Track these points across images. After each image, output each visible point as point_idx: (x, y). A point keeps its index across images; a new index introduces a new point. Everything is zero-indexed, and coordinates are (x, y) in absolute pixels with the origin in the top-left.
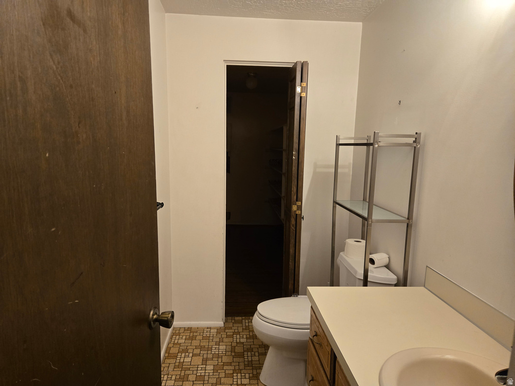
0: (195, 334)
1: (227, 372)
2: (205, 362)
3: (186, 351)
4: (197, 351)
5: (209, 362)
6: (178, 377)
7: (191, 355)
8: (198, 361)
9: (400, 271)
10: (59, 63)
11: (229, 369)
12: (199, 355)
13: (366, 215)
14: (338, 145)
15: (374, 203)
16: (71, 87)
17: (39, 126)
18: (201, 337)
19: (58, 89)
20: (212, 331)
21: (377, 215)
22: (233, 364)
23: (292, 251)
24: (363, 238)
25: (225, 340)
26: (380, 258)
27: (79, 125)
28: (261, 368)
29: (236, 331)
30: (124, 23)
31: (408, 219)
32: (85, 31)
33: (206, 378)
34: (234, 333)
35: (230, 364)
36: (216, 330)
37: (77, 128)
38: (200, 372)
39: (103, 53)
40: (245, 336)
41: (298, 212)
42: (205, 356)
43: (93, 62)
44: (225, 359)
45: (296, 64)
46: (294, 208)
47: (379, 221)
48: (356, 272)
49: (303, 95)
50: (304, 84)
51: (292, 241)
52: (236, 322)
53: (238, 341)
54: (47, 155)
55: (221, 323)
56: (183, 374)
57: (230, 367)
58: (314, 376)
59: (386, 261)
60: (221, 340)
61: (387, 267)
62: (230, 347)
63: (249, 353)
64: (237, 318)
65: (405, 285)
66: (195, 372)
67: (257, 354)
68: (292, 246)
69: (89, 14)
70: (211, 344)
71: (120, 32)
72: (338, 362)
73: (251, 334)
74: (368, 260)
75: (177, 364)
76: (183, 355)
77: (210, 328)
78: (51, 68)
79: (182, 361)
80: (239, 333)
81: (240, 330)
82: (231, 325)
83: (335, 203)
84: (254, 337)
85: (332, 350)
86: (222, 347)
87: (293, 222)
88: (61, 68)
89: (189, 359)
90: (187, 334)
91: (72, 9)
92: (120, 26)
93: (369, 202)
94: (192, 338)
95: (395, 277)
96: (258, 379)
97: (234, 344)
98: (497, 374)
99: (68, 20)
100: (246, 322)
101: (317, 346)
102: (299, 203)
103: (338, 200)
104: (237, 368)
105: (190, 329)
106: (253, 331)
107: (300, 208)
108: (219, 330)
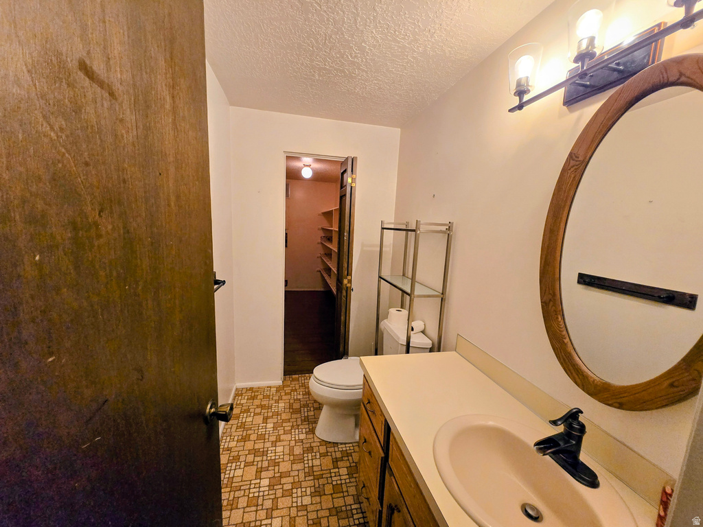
0: (256, 394)
1: (286, 428)
2: (265, 420)
3: (248, 411)
4: (258, 410)
5: (269, 421)
6: (240, 437)
7: (252, 414)
8: (259, 419)
9: (435, 336)
10: (61, 129)
11: (287, 426)
12: (260, 414)
13: (409, 291)
14: (383, 228)
15: (416, 280)
16: (87, 164)
17: (18, 217)
18: (261, 397)
19: (60, 165)
20: (272, 389)
21: (418, 291)
22: (291, 420)
23: (343, 318)
24: (402, 307)
25: (284, 397)
26: (418, 325)
27: (99, 214)
28: (316, 422)
29: (294, 388)
30: (173, 97)
31: (442, 294)
32: (112, 94)
33: (267, 436)
34: (292, 390)
35: (289, 421)
36: (275, 389)
37: (97, 216)
38: (262, 431)
39: (141, 127)
40: (301, 393)
41: (348, 285)
42: (266, 415)
43: (125, 136)
44: (284, 416)
45: (347, 158)
46: (345, 281)
47: (419, 296)
48: (399, 338)
49: (353, 185)
50: (354, 176)
51: (343, 310)
52: (293, 380)
53: (295, 398)
54: (37, 258)
55: (280, 382)
56: (245, 434)
57: (288, 424)
58: (366, 437)
59: (422, 328)
60: (280, 398)
61: (423, 332)
62: (288, 404)
63: (306, 409)
64: (294, 376)
65: (439, 350)
66: (256, 432)
67: (312, 409)
68: (343, 314)
69: (119, 75)
70: (271, 402)
71: (168, 106)
72: (393, 434)
73: (307, 390)
74: (410, 329)
75: (239, 424)
76: (245, 415)
77: (270, 387)
78: (44, 136)
79: (244, 421)
80: (296, 390)
81: (297, 387)
82: (289, 383)
83: (380, 277)
84: (309, 393)
85: (386, 420)
86: (281, 405)
87: (344, 294)
88: (67, 136)
89: (249, 419)
90: (248, 394)
91: (88, 62)
92: (168, 99)
93: (412, 279)
94: (253, 398)
95: (431, 342)
96: (314, 433)
97: (292, 401)
98: (535, 445)
99: (81, 75)
100: (302, 378)
101: (370, 413)
102: (349, 277)
103: (383, 275)
104: (295, 424)
105: (251, 389)
106: (308, 388)
107: (350, 281)
108: (278, 389)
